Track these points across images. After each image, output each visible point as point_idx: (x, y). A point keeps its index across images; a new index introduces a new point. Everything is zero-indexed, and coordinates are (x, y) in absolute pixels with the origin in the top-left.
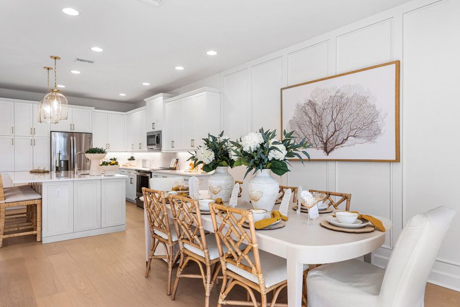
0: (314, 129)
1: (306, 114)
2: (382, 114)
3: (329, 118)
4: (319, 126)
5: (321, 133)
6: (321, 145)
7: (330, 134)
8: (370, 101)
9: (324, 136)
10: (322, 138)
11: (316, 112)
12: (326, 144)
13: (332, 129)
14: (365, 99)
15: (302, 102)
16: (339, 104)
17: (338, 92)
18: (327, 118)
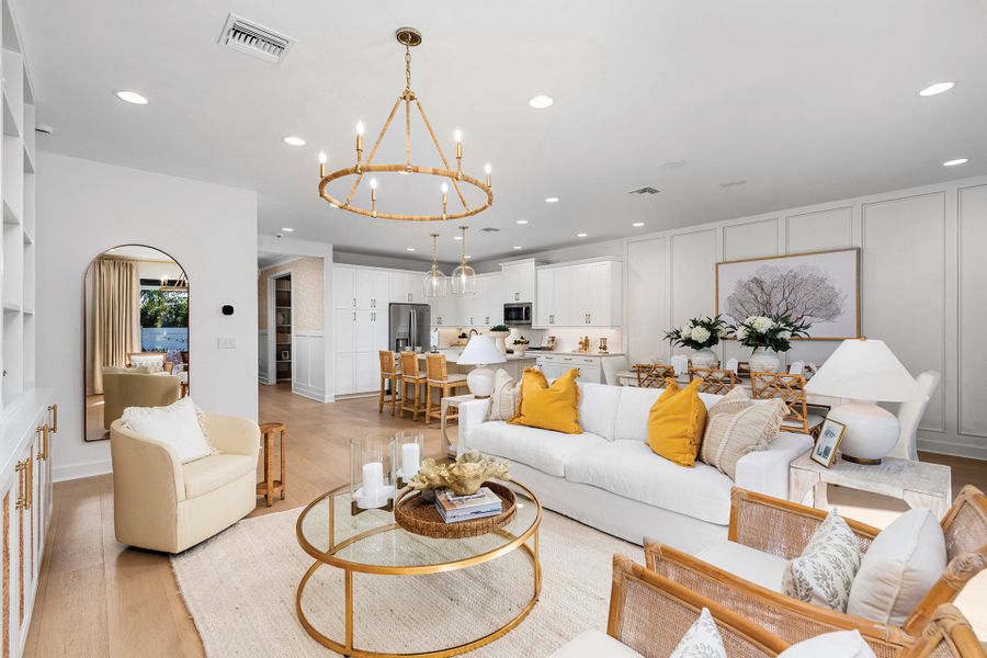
0: (761, 307)
1: (751, 291)
2: (842, 296)
3: (780, 296)
4: (768, 304)
5: (770, 311)
7: (781, 312)
8: (829, 282)
11: (763, 290)
14: (822, 281)
15: (746, 278)
16: (792, 283)
17: (791, 271)
18: (777, 297)
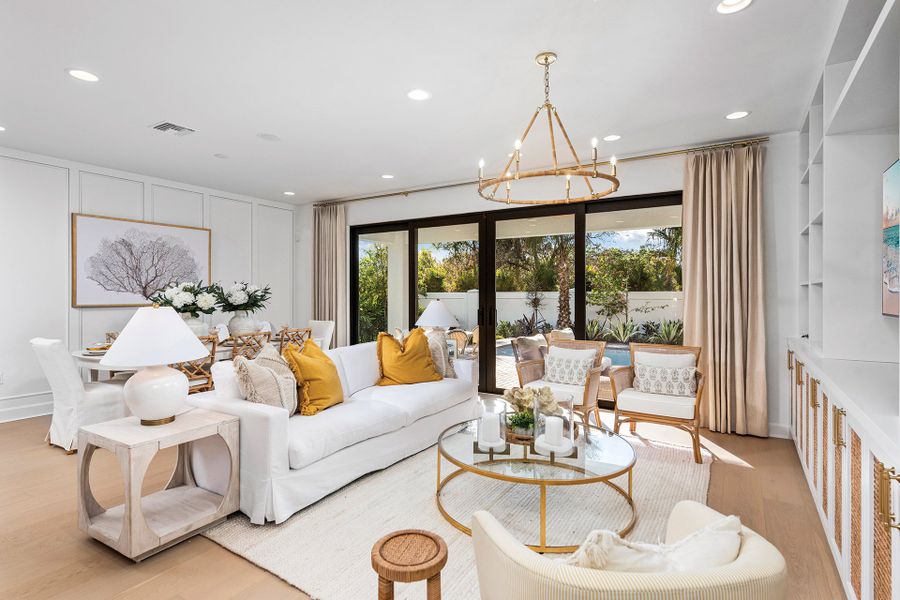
0: (130, 272)
1: (118, 254)
2: (199, 267)
3: (148, 263)
4: (137, 269)
5: (138, 276)
6: (138, 288)
7: (150, 278)
8: (190, 255)
9: (143, 280)
10: (141, 282)
11: (132, 254)
12: (145, 288)
13: (152, 274)
14: (185, 252)
15: (112, 239)
16: (160, 250)
17: (160, 239)
18: (146, 263)
